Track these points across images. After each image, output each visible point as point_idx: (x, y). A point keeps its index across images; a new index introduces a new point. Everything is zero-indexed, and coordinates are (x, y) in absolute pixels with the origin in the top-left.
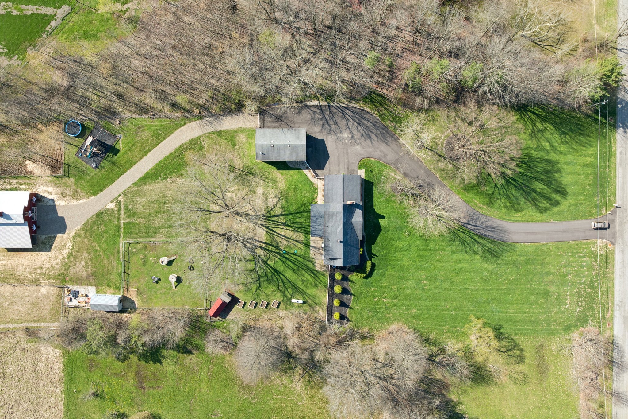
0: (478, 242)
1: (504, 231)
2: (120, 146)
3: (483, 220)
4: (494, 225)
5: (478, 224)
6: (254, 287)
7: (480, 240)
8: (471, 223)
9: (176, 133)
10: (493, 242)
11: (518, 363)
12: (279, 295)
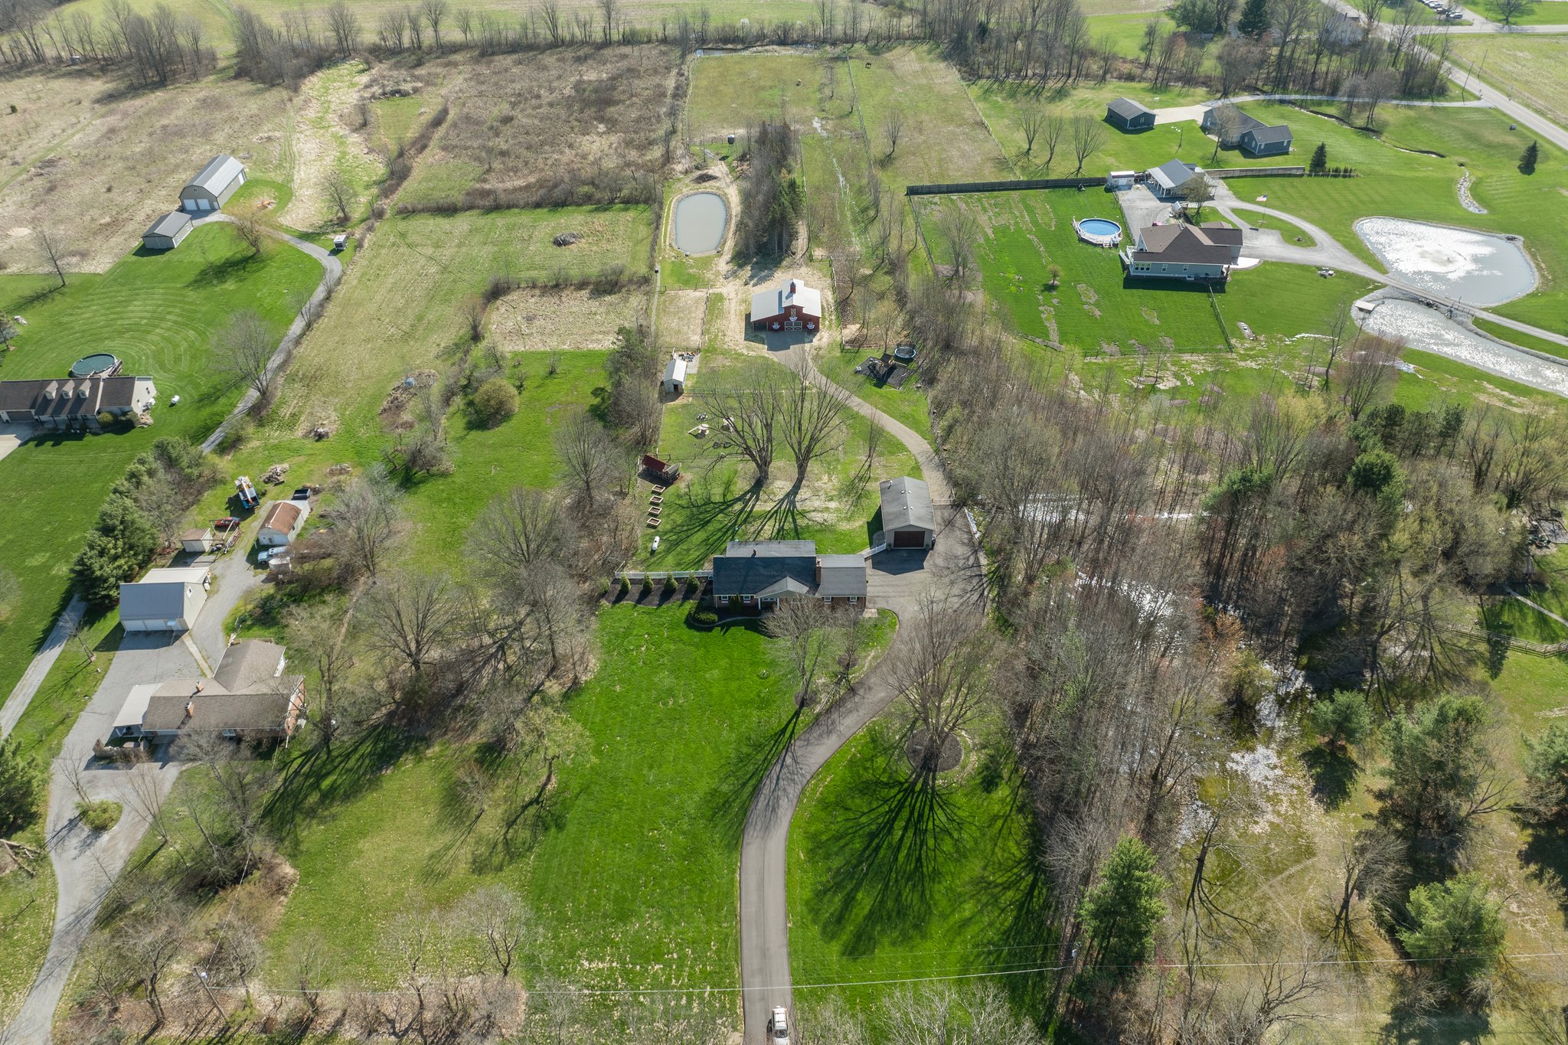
0: (744, 784)
1: (767, 828)
2: (886, 389)
3: (790, 790)
4: (781, 812)
5: (781, 782)
6: (683, 502)
7: (749, 789)
8: (785, 770)
9: (912, 432)
10: (745, 810)
11: (474, 862)
12: (668, 527)
